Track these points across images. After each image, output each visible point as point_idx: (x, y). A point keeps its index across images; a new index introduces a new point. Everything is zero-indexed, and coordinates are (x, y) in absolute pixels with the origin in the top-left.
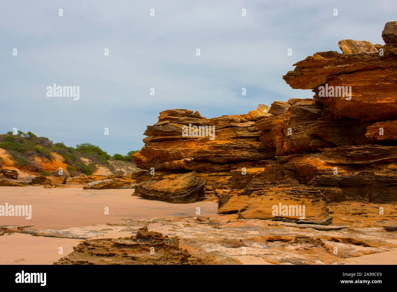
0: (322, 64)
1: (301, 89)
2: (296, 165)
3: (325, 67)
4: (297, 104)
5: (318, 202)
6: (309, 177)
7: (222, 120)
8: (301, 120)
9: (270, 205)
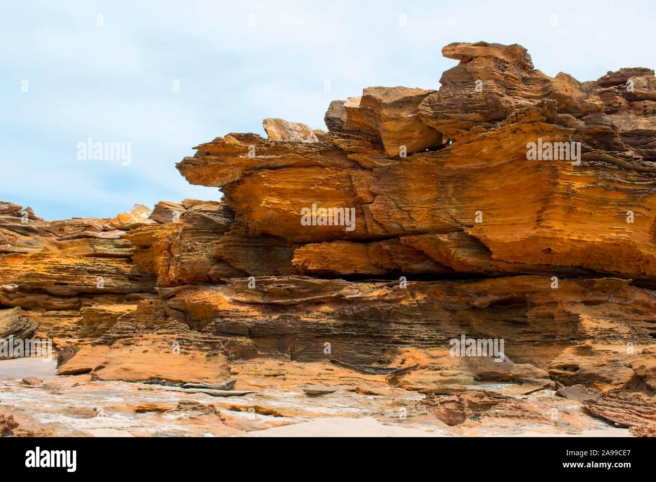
0: (237, 151)
1: (202, 186)
2: (186, 301)
3: (241, 157)
4: (195, 208)
5: (216, 357)
6: (205, 321)
7: (72, 225)
8: (199, 234)
9: (143, 360)
